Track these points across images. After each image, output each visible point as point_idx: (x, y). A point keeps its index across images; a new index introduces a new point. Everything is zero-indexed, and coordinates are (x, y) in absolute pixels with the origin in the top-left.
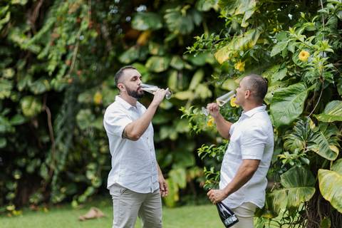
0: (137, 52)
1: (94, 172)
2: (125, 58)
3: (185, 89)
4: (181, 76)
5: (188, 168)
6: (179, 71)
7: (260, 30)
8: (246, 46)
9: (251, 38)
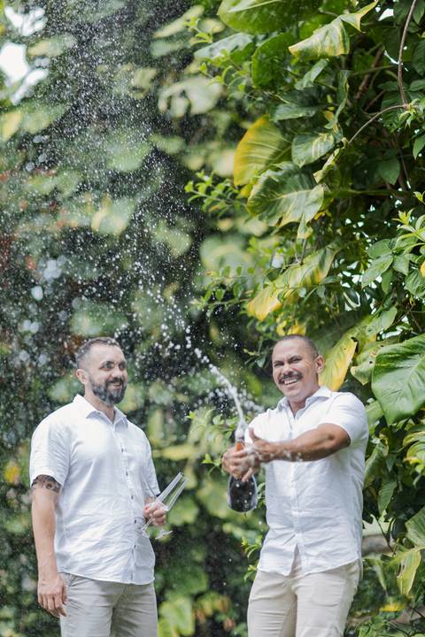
7: (333, 250)
8: (309, 281)
9: (317, 263)
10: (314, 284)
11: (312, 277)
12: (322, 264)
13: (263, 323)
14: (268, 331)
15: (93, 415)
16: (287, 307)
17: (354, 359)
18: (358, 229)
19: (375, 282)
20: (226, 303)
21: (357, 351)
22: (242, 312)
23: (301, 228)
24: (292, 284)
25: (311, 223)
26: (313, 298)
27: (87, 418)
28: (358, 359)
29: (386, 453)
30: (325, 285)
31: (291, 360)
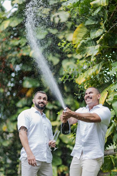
0: (26, 100)
1: (4, 173)
2: (19, 104)
4: (51, 113)
5: (58, 166)
6: (50, 110)
7: (102, 64)
10: (96, 74)
11: (95, 72)
12: (98, 69)
13: (80, 85)
14: (81, 88)
16: (88, 81)
17: (107, 97)
18: (109, 58)
19: (114, 74)
20: (69, 79)
21: (108, 95)
22: (74, 82)
23: (92, 57)
24: (89, 74)
25: (96, 56)
27: (35, 113)
28: (108, 97)
29: (116, 125)
30: (99, 75)
31: (90, 93)
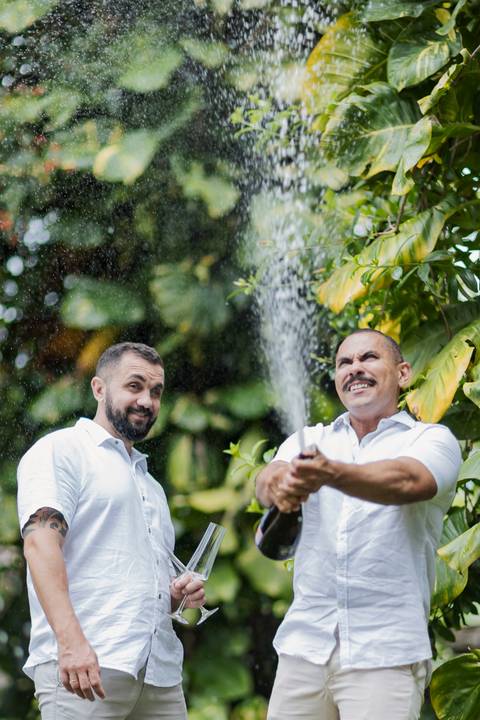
3: (216, 482)
4: (201, 449)
5: (234, 705)
6: (194, 437)
7: (443, 212)
8: (406, 256)
9: (419, 231)
10: (414, 261)
11: (412, 251)
12: (426, 233)
13: (340, 316)
14: (345, 327)
15: (107, 444)
16: (375, 294)
17: (468, 372)
21: (474, 360)
23: (397, 179)
24: (382, 261)
25: (413, 173)
26: (413, 281)
27: (100, 445)
28: (474, 372)
30: (430, 263)
31: (364, 357)
